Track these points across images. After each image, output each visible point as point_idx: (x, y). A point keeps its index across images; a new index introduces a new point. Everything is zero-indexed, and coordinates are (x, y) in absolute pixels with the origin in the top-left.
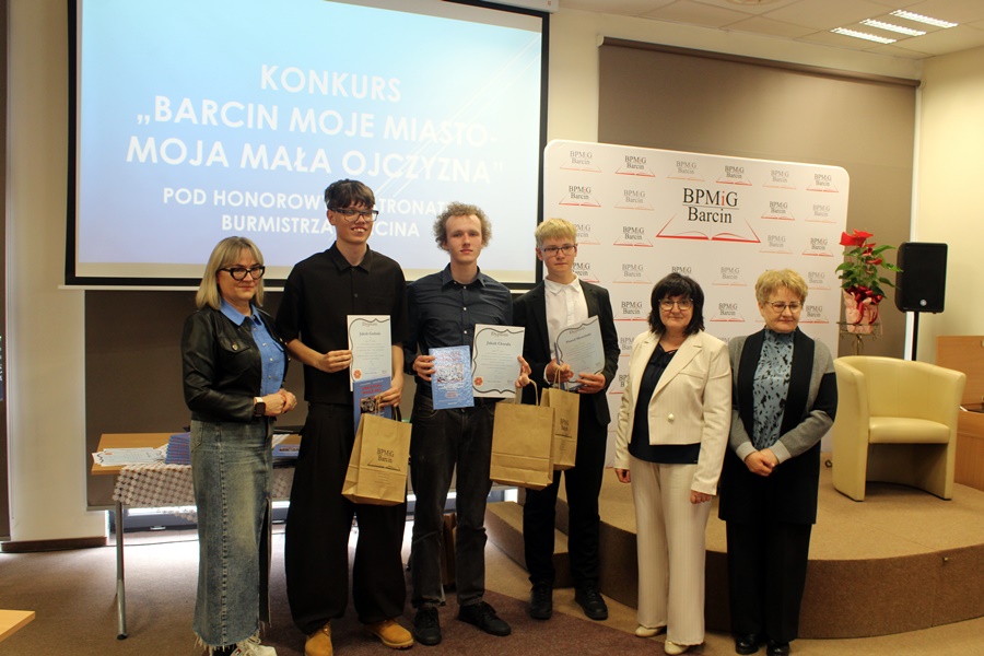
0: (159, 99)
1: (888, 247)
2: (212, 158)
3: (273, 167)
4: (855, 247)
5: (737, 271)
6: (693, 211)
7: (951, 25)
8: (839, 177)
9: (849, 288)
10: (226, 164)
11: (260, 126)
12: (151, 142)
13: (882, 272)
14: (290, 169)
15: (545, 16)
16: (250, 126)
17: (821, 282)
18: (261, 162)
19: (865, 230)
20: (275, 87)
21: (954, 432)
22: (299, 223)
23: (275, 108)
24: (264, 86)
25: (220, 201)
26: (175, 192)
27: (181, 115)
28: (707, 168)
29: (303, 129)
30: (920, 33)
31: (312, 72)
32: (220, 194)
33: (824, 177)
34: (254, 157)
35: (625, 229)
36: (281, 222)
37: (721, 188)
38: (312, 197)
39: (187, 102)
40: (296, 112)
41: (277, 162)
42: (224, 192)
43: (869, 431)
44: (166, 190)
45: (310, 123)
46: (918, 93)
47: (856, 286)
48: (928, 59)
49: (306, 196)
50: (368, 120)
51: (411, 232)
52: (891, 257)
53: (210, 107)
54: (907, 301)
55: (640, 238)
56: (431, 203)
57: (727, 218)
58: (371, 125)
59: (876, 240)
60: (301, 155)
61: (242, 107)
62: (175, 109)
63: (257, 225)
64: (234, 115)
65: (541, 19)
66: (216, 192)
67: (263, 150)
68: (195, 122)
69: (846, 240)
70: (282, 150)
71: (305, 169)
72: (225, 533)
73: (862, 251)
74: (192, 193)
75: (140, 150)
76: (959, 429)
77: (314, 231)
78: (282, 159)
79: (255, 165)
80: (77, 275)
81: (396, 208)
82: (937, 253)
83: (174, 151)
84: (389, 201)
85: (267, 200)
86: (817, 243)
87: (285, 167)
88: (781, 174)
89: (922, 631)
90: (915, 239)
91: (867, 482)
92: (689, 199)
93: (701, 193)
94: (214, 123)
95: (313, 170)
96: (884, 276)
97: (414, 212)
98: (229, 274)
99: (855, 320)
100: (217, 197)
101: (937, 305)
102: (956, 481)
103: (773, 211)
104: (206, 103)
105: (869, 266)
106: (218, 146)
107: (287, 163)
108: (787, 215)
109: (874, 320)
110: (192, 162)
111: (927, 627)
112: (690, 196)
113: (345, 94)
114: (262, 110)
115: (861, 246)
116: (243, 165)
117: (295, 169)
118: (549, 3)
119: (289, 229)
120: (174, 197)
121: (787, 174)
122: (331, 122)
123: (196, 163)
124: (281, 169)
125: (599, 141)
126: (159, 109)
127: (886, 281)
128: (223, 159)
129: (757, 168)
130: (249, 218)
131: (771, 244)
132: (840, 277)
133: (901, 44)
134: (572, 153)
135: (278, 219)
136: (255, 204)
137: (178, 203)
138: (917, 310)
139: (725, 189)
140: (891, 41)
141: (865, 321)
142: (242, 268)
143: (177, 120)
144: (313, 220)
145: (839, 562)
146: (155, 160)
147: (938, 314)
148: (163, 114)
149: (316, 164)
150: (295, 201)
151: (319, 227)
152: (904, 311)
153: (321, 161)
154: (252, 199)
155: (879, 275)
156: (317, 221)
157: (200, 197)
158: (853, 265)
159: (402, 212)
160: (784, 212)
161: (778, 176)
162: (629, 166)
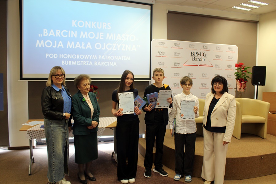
0: (44, 30)
1: (249, 67)
2: (59, 46)
3: (76, 48)
4: (239, 68)
5: (206, 74)
6: (194, 58)
7: (267, 4)
8: (235, 48)
9: (237, 79)
10: (63, 47)
11: (72, 37)
12: (42, 41)
13: (247, 74)
14: (80, 48)
15: (151, 5)
16: (69, 37)
17: (230, 77)
18: (72, 47)
19: (242, 62)
20: (76, 26)
21: (267, 120)
22: (83, 63)
23: (76, 32)
24: (73, 26)
25: (61, 57)
26: (49, 55)
27: (50, 34)
28: (197, 46)
29: (84, 37)
30: (258, 7)
31: (86, 22)
32: (61, 55)
33: (231, 48)
34: (70, 45)
35: (174, 63)
36: (78, 63)
37: (201, 51)
38: (87, 56)
39: (52, 31)
40: (82, 33)
41: (77, 46)
42: (62, 55)
43: (242, 120)
44: (47, 54)
45: (86, 36)
46: (258, 24)
47: (240, 78)
48: (261, 15)
49: (85, 55)
50: (102, 34)
51: (114, 65)
52: (250, 70)
53: (58, 32)
54: (255, 83)
55: (179, 65)
56: (120, 57)
57: (203, 60)
58: (103, 36)
59: (245, 65)
60: (83, 44)
61: (67, 32)
62: (49, 32)
63: (71, 63)
64: (65, 34)
65: (150, 6)
66: (60, 55)
67: (73, 43)
68: (54, 36)
69: (237, 66)
70: (78, 43)
71: (84, 48)
72: (54, 150)
73: (241, 68)
74: (54, 55)
75: (39, 44)
76: (268, 118)
77: (87, 65)
78: (78, 45)
79: (71, 47)
80: (23, 77)
81: (110, 58)
82: (264, 69)
83: (48, 44)
84: (108, 56)
85: (74, 56)
86: (229, 67)
87: (79, 48)
88: (219, 47)
89: (255, 178)
90: (257, 65)
91: (241, 133)
92: (192, 55)
93: (196, 53)
94: (60, 36)
95: (87, 48)
96: (248, 76)
97: (115, 59)
98: (54, 76)
99: (239, 88)
100: (60, 56)
101: (263, 83)
102: (267, 133)
103: (216, 58)
104: (57, 31)
105: (243, 73)
106: (61, 42)
107: (79, 46)
108: (220, 59)
109: (245, 87)
110: (54, 47)
111: (257, 177)
112: (192, 54)
113: (95, 28)
114: (72, 32)
115: (241, 67)
116: (67, 47)
117: (82, 48)
118: (152, 2)
119: (80, 64)
121: (220, 48)
122: (92, 35)
123: (55, 47)
124: (78, 48)
125: (167, 39)
126: (44, 32)
127: (248, 77)
128: (62, 46)
129: (212, 46)
130: (69, 61)
131: (216, 67)
132: (235, 76)
133: (252, 11)
134: (159, 43)
135: (77, 62)
136: (71, 58)
137: (50, 58)
138: (258, 85)
139: (203, 52)
140: (250, 10)
141: (242, 88)
142: (58, 75)
143: (49, 35)
144: (87, 62)
145: (230, 158)
146: (43, 46)
147: (263, 86)
148: (46, 34)
149: (87, 47)
150: (82, 57)
151: (89, 64)
152: (254, 85)
153: (89, 46)
154: (70, 56)
155: (246, 75)
156: (88, 62)
157: (56, 56)
158: (239, 72)
159: (111, 59)
160: (220, 58)
161: (218, 48)
162: (175, 46)
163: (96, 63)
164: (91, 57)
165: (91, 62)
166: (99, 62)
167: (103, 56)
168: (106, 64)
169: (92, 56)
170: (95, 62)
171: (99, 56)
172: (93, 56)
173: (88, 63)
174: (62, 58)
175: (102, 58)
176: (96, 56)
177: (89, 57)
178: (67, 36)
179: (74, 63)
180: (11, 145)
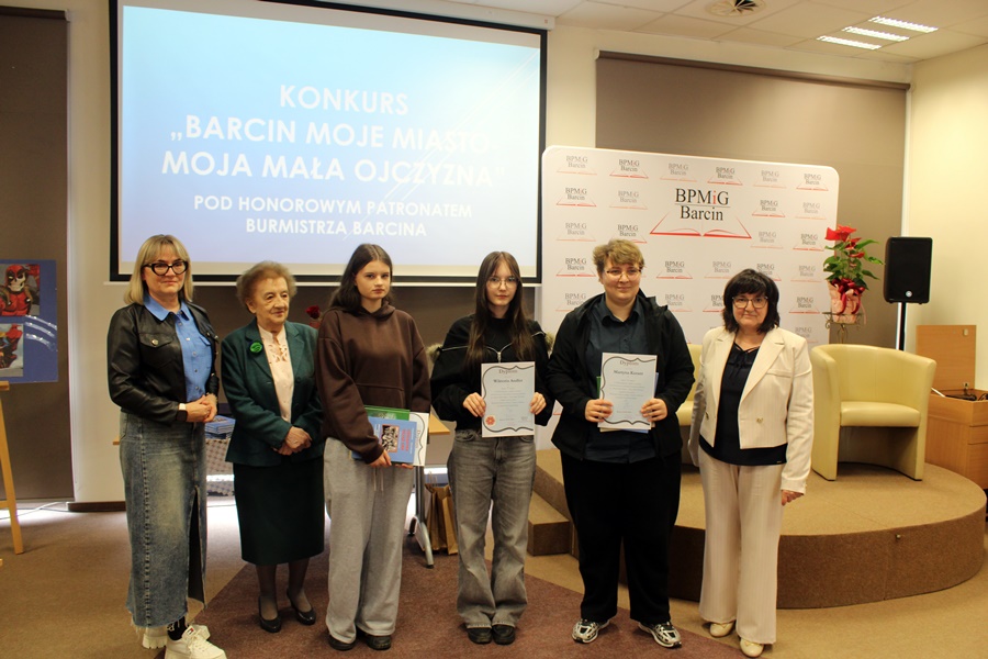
0: (190, 118)
1: (870, 242)
2: (237, 169)
3: (292, 176)
4: (839, 242)
5: (728, 265)
6: (685, 209)
7: (932, 29)
8: (829, 177)
9: (834, 281)
10: (250, 174)
11: (280, 140)
13: (865, 265)
14: (307, 177)
15: (543, 33)
16: (271, 139)
17: (812, 275)
18: (281, 172)
19: (849, 225)
20: (293, 105)
21: (924, 416)
22: (315, 225)
23: (293, 123)
24: (283, 104)
25: (244, 206)
26: (205, 199)
27: (209, 132)
28: (699, 169)
29: (319, 140)
30: (904, 38)
31: (327, 91)
32: (244, 200)
33: (813, 177)
34: (274, 167)
35: (620, 227)
36: (299, 225)
37: (711, 187)
38: (327, 202)
39: (214, 120)
40: (312, 126)
41: (295, 171)
42: (248, 199)
43: (841, 415)
44: (197, 197)
45: (324, 136)
46: (909, 95)
47: (840, 277)
48: (917, 63)
49: (321, 201)
50: (377, 132)
51: (418, 231)
52: (879, 251)
53: (235, 124)
54: (894, 293)
55: (634, 235)
56: (437, 206)
57: (719, 216)
58: (381, 136)
59: (859, 235)
60: (316, 164)
61: (263, 123)
62: (204, 126)
63: (277, 228)
64: (255, 130)
65: (539, 36)
66: (241, 199)
67: (282, 160)
68: (222, 137)
69: (830, 235)
70: (300, 160)
71: (321, 177)
72: (148, 522)
73: (845, 244)
74: (220, 199)
75: (173, 164)
76: (929, 412)
77: (329, 232)
78: (299, 168)
79: (275, 174)
80: (120, 273)
81: (404, 210)
82: (924, 246)
83: (203, 164)
84: (398, 204)
85: (287, 205)
86: (807, 238)
87: (302, 176)
88: (771, 174)
90: (906, 233)
91: (839, 463)
92: (681, 198)
93: (693, 193)
94: (239, 137)
95: (328, 177)
96: (867, 269)
97: (421, 214)
98: (151, 269)
99: (839, 310)
100: (241, 203)
101: (922, 296)
102: (926, 461)
103: (763, 208)
104: (231, 120)
105: (852, 259)
106: (242, 158)
107: (304, 172)
108: (777, 212)
109: (857, 309)
110: (219, 172)
111: (879, 601)
112: (682, 196)
113: (357, 109)
114: (281, 124)
115: (845, 240)
116: (265, 174)
117: (311, 177)
118: (546, 21)
119: (306, 231)
120: (203, 203)
121: (777, 175)
122: (344, 135)
123: (223, 173)
124: (299, 177)
125: (597, 146)
126: (190, 126)
127: (869, 274)
128: (247, 170)
129: (747, 168)
130: (271, 221)
131: (762, 240)
132: (825, 270)
133: (886, 49)
134: (569, 158)
135: (297, 222)
136: (276, 209)
137: (207, 209)
138: (905, 300)
139: (715, 190)
140: (878, 47)
141: (848, 311)
142: (163, 263)
143: (206, 136)
144: (328, 222)
146: (187, 172)
147: (923, 305)
148: (194, 131)
149: (330, 173)
150: (312, 206)
151: (334, 229)
152: (891, 302)
153: (335, 169)
154: (273, 204)
155: (863, 268)
156: (332, 223)
157: (226, 203)
158: (838, 258)
159: (410, 214)
160: (774, 209)
161: (768, 176)
162: (623, 168)
163: (357, 225)
164: (341, 206)
165: (341, 223)
166: (369, 224)
167: (382, 204)
168: (392, 229)
169: (344, 202)
170: (355, 223)
171: (369, 203)
172: (350, 203)
173: (330, 227)
174: (248, 209)
175: (379, 210)
176: (358, 203)
177: (336, 207)
178: (262, 138)
179: (287, 227)
180: (79, 498)
